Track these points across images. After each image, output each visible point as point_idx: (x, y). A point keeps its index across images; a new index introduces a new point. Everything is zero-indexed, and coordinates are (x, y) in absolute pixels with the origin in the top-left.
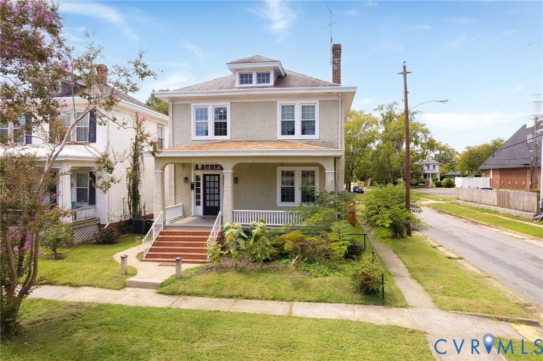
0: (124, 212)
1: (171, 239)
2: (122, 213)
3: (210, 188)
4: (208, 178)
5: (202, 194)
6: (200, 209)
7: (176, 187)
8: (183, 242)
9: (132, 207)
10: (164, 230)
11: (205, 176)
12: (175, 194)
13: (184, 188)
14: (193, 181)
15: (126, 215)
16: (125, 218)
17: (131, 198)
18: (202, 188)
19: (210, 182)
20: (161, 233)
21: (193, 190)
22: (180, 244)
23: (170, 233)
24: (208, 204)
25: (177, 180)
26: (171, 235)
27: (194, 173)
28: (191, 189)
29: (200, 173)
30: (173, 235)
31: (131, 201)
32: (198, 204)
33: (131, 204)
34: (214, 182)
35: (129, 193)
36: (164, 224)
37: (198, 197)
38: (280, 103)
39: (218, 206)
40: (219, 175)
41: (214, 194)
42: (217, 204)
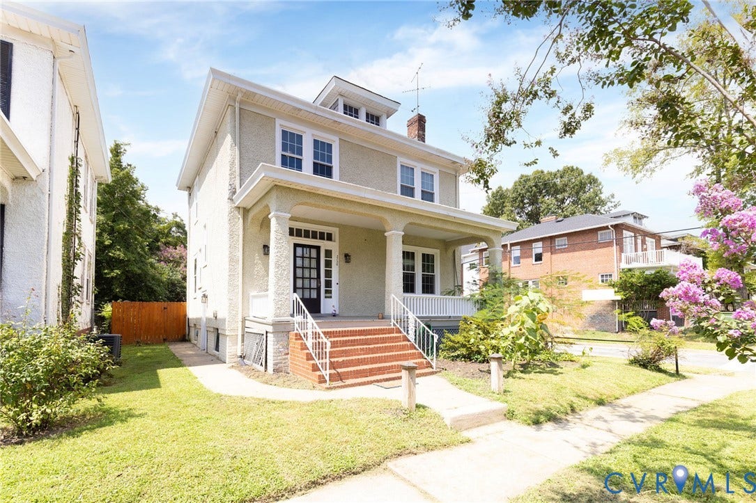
3: (303, 268)
4: (299, 251)
7: (245, 261)
11: (296, 246)
12: (243, 275)
13: (260, 265)
19: (303, 257)
24: (300, 295)
34: (310, 258)
38: (401, 160)
39: (315, 297)
40: (318, 248)
41: (310, 278)
42: (314, 295)
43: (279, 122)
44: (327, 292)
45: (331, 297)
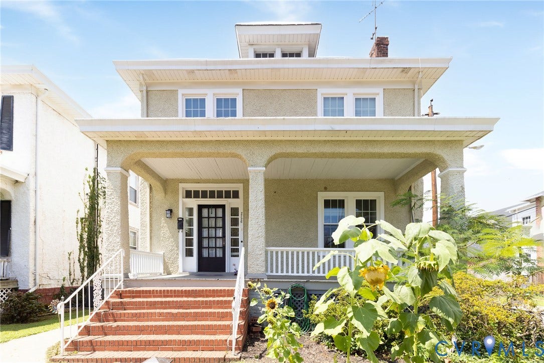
0: (70, 275)
1: (140, 305)
2: (67, 275)
3: (209, 228)
4: (205, 212)
5: (195, 237)
6: (192, 263)
7: (153, 225)
8: (165, 311)
9: (86, 269)
10: (126, 286)
11: (200, 207)
12: (151, 238)
13: (166, 227)
14: (181, 216)
15: (74, 280)
16: (72, 283)
17: (85, 254)
18: (195, 227)
19: (209, 218)
20: (120, 295)
21: (181, 230)
22: (160, 314)
23: (139, 294)
24: (205, 254)
25: (154, 215)
26: (139, 297)
27: (183, 204)
28: (179, 228)
29: (194, 203)
30: (144, 297)
31: (84, 259)
32: (189, 253)
33: (85, 264)
34: (216, 218)
35: (82, 247)
36: (126, 276)
37: (189, 243)
38: (322, 92)
39: (221, 256)
40: (223, 207)
41: (216, 238)
42: (219, 254)
43: (181, 92)
44: (233, 250)
45: (238, 256)
